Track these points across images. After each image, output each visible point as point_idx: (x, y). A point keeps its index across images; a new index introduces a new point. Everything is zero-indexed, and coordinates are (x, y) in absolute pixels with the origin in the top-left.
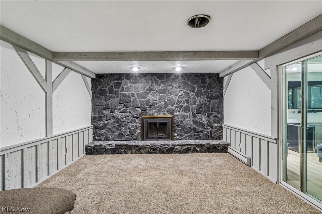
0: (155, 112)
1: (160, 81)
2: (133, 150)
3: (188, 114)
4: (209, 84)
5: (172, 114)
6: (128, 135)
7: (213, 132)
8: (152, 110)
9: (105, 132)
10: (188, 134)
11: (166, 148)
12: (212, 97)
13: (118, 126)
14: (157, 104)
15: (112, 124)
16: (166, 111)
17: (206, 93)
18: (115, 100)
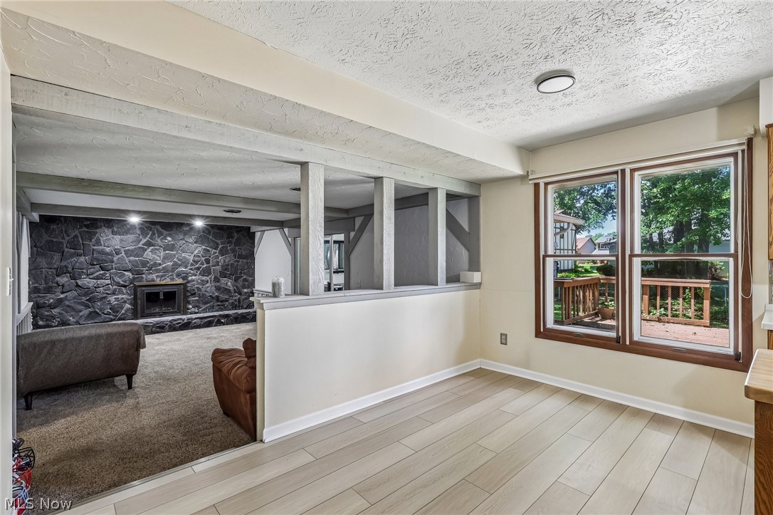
0: (157, 277)
1: (165, 232)
3: (208, 278)
4: (237, 239)
5: (184, 278)
6: (109, 314)
7: (241, 300)
8: (151, 273)
9: (59, 313)
10: (209, 305)
11: (179, 323)
12: (240, 257)
13: (87, 300)
14: (160, 264)
15: (75, 298)
16: (174, 275)
17: (233, 251)
18: (82, 259)
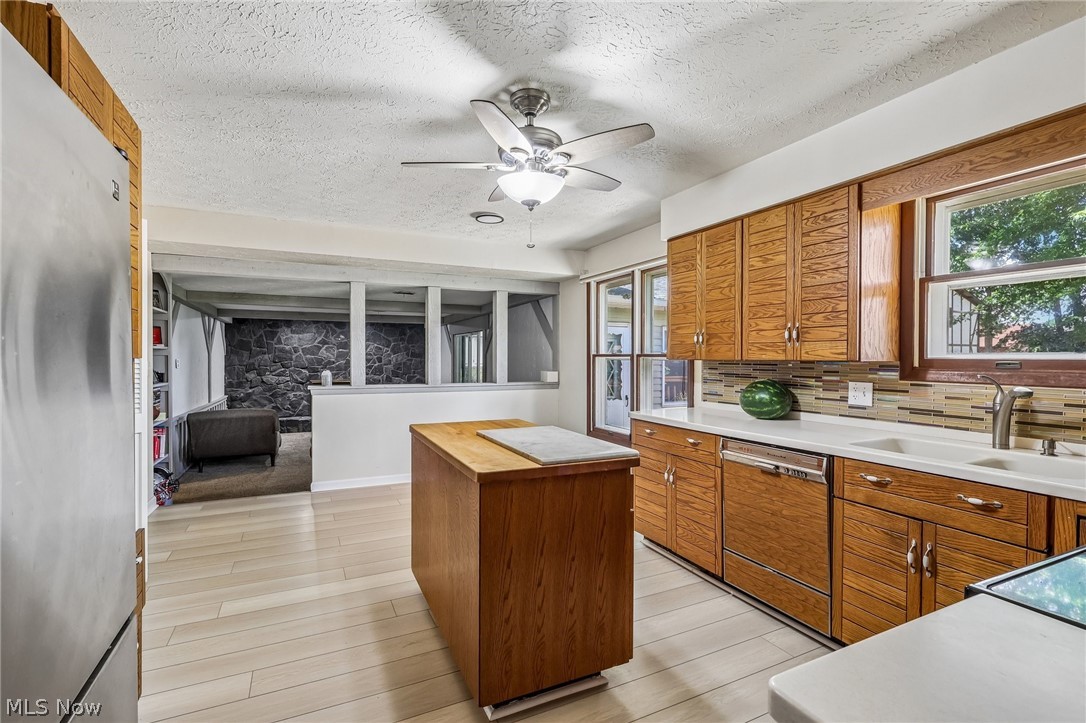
1: (338, 331)
2: (301, 426)
6: (289, 409)
12: (413, 355)
13: (270, 396)
15: (260, 393)
17: (407, 349)
18: (266, 356)
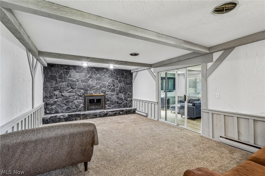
0: (94, 92)
1: (97, 72)
3: (114, 93)
4: (126, 76)
5: (104, 93)
6: (74, 108)
7: (127, 103)
8: (91, 90)
9: (55, 108)
10: (114, 105)
11: (103, 114)
12: (127, 84)
13: (66, 102)
14: (95, 87)
15: (61, 101)
16: (100, 91)
17: (124, 81)
18: (64, 83)
